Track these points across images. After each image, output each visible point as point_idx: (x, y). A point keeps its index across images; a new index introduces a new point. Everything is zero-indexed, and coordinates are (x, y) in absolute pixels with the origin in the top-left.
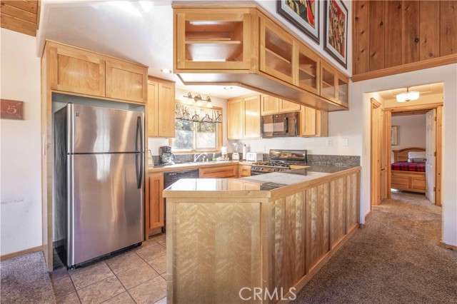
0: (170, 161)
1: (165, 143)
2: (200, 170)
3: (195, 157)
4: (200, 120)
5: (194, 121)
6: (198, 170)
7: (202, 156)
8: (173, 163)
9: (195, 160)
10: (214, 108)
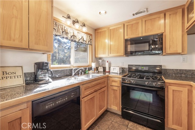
0: (47, 78)
1: (43, 58)
2: (81, 87)
3: (73, 71)
4: (77, 40)
5: (72, 41)
6: (79, 87)
7: (79, 71)
8: (50, 80)
9: (73, 74)
10: (87, 33)
